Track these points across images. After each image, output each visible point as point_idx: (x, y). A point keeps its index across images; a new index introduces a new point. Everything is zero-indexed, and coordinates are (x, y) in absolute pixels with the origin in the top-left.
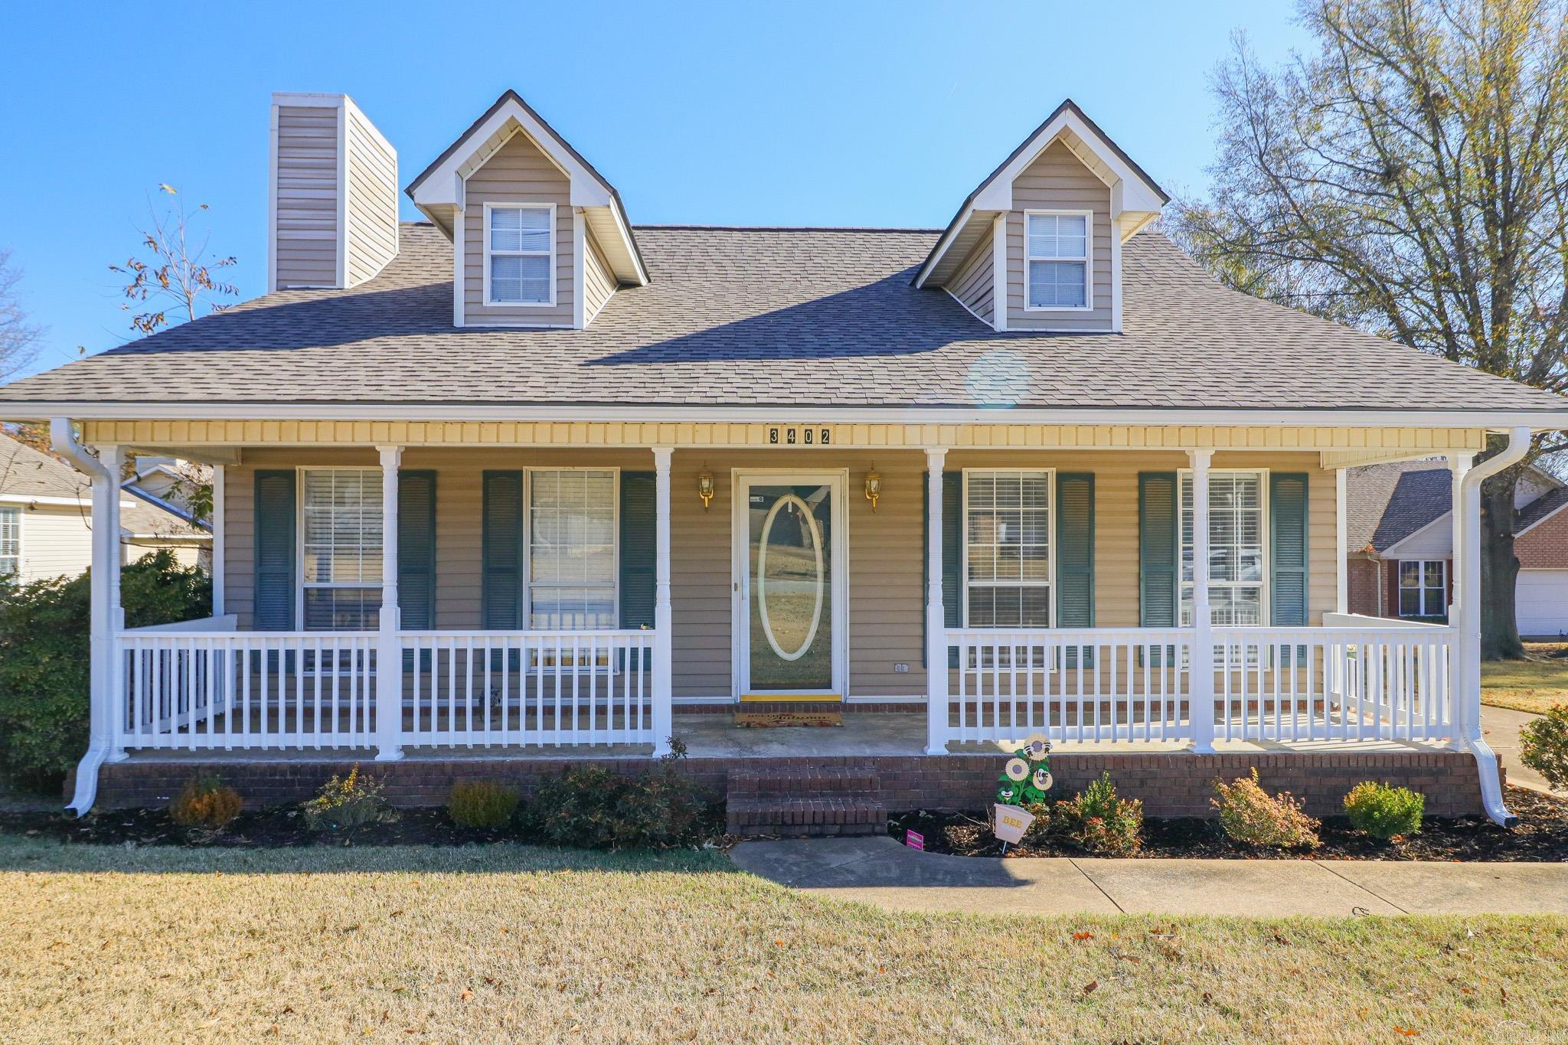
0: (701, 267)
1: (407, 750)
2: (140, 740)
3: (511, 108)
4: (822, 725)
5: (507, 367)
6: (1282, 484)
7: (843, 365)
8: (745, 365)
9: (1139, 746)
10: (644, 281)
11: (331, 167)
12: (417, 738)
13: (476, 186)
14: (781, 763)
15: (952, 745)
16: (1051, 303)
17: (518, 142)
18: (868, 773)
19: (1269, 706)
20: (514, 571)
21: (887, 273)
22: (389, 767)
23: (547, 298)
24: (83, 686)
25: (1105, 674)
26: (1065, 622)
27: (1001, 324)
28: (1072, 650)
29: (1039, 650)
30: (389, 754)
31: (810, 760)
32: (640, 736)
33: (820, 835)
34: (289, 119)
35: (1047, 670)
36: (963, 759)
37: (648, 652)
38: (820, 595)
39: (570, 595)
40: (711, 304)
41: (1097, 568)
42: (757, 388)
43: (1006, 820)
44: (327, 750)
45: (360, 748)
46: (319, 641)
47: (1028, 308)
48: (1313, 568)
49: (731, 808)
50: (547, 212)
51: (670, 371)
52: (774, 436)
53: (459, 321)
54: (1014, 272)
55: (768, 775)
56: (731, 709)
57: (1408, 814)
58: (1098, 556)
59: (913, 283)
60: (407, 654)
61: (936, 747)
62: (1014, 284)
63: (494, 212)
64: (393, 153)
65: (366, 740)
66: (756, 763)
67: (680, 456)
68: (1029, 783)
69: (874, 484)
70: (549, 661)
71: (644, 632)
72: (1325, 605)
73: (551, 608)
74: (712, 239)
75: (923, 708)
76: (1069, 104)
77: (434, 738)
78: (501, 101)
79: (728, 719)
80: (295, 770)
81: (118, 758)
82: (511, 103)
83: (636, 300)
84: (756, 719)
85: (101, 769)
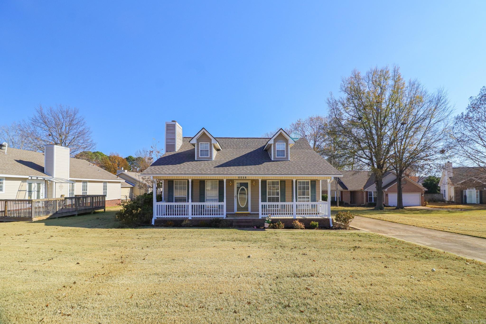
0: (230, 146)
1: (192, 218)
2: (159, 216)
3: (204, 130)
4: (246, 216)
5: (205, 168)
6: (312, 182)
7: (249, 167)
8: (236, 167)
9: (286, 218)
10: (221, 149)
11: (174, 133)
12: (194, 216)
13: (198, 140)
14: (240, 219)
15: (262, 217)
16: (280, 156)
17: (204, 133)
18: (251, 220)
19: (310, 214)
20: (204, 195)
21: (259, 147)
22: (190, 220)
23: (208, 156)
24: (152, 209)
25: (286, 209)
26: (281, 201)
27: (272, 159)
28: (282, 205)
29: (278, 205)
30: (190, 218)
31: (244, 219)
32: (222, 216)
33: (244, 227)
34: (168, 126)
35: (279, 209)
36: (263, 219)
37: (223, 205)
38: (247, 198)
39: (212, 198)
40: (232, 154)
41: (286, 194)
42: (237, 171)
43: (266, 225)
44: (182, 218)
45: (186, 217)
46: (177, 204)
47: (276, 157)
48: (316, 194)
49: (233, 224)
50: (208, 143)
51: (226, 168)
52: (239, 178)
53: (196, 159)
54: (274, 152)
55: (238, 221)
56: (234, 214)
57: (316, 225)
58: (286, 192)
59: (263, 149)
60: (192, 205)
61: (260, 218)
62: (274, 153)
63: (201, 143)
64: (181, 128)
65: (187, 216)
66: (236, 219)
67: (227, 180)
68: (269, 220)
69: (254, 182)
70: (208, 207)
71: (222, 203)
72: (318, 199)
73: (209, 200)
74: (232, 140)
75: (258, 214)
76: (281, 129)
77: (196, 216)
78: (202, 129)
79: (234, 215)
80: (179, 220)
81: (156, 219)
82: (204, 129)
83: (220, 153)
84: (237, 215)
85: (155, 220)
